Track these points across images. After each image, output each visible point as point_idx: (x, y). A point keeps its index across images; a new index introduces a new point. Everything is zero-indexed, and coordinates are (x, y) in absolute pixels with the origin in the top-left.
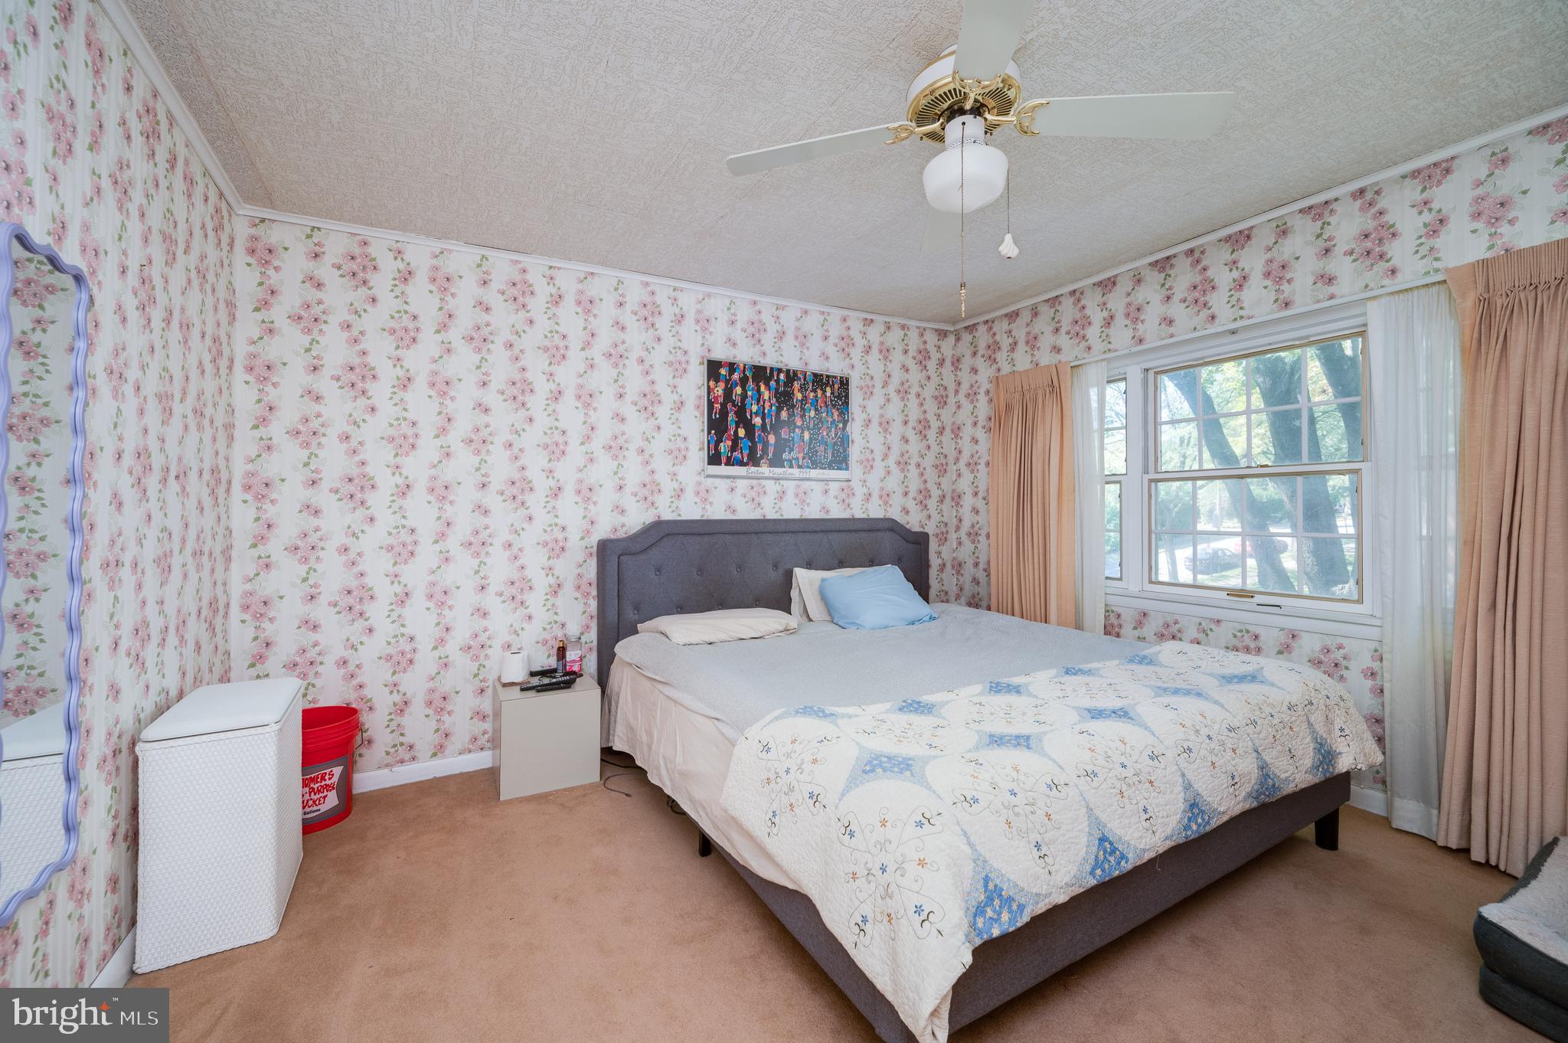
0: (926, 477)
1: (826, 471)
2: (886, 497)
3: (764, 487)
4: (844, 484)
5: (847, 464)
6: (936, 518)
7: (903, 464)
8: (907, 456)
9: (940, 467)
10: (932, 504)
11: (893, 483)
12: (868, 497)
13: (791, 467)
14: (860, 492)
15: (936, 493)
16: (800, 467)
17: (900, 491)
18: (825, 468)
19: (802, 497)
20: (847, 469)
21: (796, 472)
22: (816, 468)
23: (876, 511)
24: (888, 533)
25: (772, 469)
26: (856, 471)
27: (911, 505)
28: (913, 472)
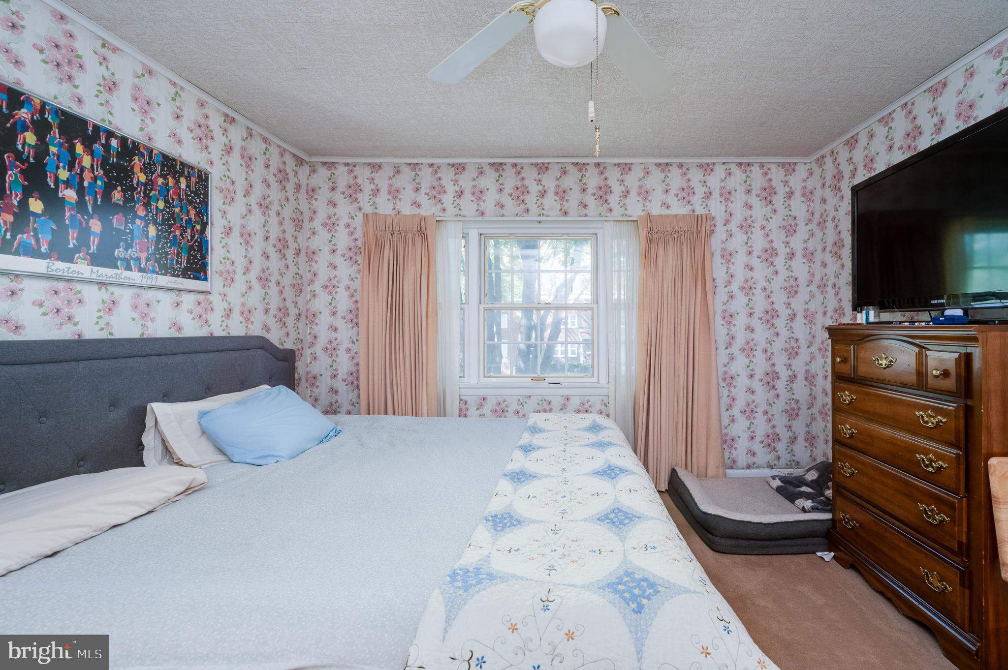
0: (285, 295)
1: (180, 280)
2: (247, 314)
3: (79, 292)
4: (201, 297)
5: (206, 274)
6: (293, 335)
7: (264, 280)
8: (267, 272)
9: (297, 287)
10: (290, 321)
11: (254, 299)
12: (229, 313)
13: (128, 268)
14: (219, 306)
15: (293, 311)
16: (141, 270)
17: (261, 307)
18: (178, 276)
19: (144, 311)
20: (206, 279)
21: (136, 276)
22: (165, 274)
23: (237, 328)
24: (259, 351)
25: (95, 269)
26: (215, 281)
27: (272, 322)
28: (274, 290)
